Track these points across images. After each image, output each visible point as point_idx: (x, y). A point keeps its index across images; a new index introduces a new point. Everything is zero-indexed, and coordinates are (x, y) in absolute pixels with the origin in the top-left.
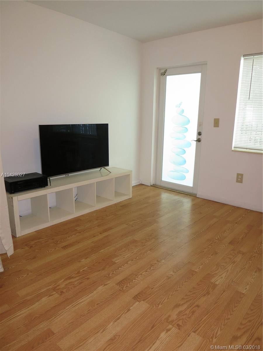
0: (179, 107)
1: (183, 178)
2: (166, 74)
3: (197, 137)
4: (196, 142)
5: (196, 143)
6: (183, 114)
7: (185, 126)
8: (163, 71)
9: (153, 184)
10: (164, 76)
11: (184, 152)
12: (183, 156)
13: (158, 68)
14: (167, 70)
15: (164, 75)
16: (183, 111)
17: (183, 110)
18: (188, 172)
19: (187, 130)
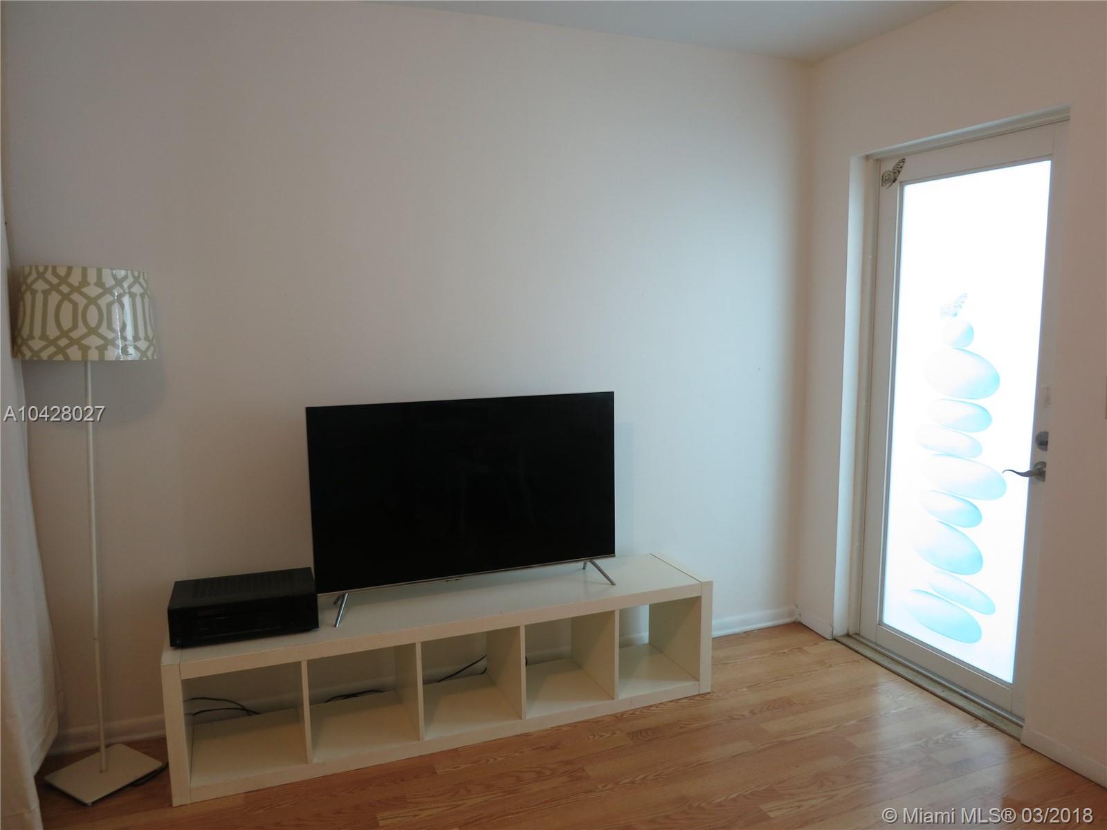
0: (956, 315)
1: (972, 633)
2: (900, 178)
3: (1034, 455)
4: (1027, 479)
5: (1031, 483)
6: (969, 348)
7: (980, 402)
8: (889, 167)
9: (845, 632)
10: (894, 184)
11: (976, 516)
12: (967, 531)
13: (867, 157)
14: (903, 161)
15: (895, 180)
16: (969, 333)
17: (972, 330)
18: (989, 609)
19: (985, 418)
